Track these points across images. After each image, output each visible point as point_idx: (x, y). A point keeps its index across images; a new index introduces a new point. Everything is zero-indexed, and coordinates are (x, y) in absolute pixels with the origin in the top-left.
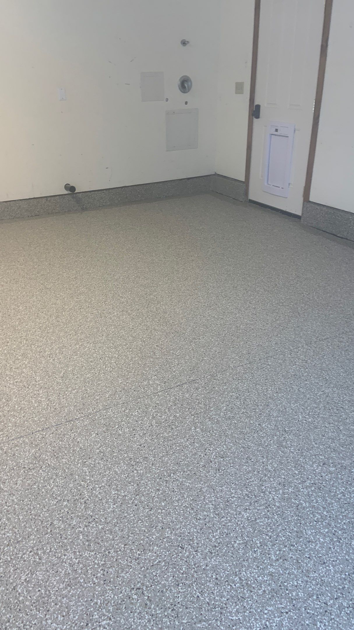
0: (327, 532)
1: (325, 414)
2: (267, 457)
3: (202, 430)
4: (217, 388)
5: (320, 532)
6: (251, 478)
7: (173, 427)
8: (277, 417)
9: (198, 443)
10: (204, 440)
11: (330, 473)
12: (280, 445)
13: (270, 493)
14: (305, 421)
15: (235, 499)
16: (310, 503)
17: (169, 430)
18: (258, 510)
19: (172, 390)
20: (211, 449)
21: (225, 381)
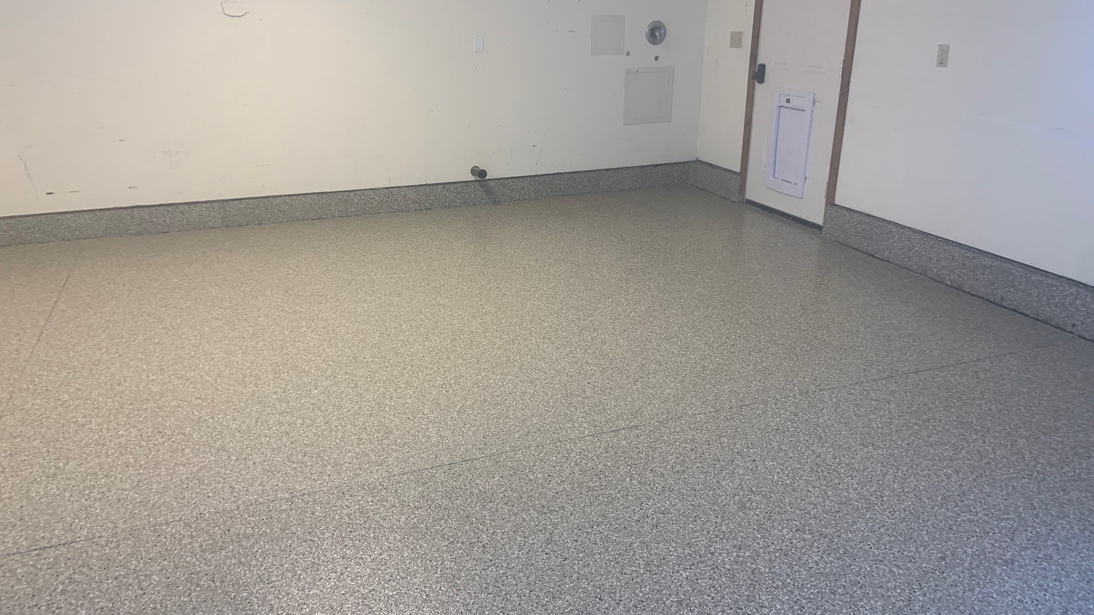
0: (788, 600)
1: (810, 477)
2: (722, 517)
3: (640, 483)
4: (665, 438)
5: (778, 598)
6: (697, 538)
7: (601, 476)
8: (744, 475)
9: (632, 496)
10: (641, 494)
11: (804, 540)
12: (742, 507)
13: (720, 554)
14: (780, 483)
15: (673, 557)
16: (770, 569)
17: (595, 479)
18: (702, 570)
19: (604, 435)
20: (650, 504)
21: (678, 429)
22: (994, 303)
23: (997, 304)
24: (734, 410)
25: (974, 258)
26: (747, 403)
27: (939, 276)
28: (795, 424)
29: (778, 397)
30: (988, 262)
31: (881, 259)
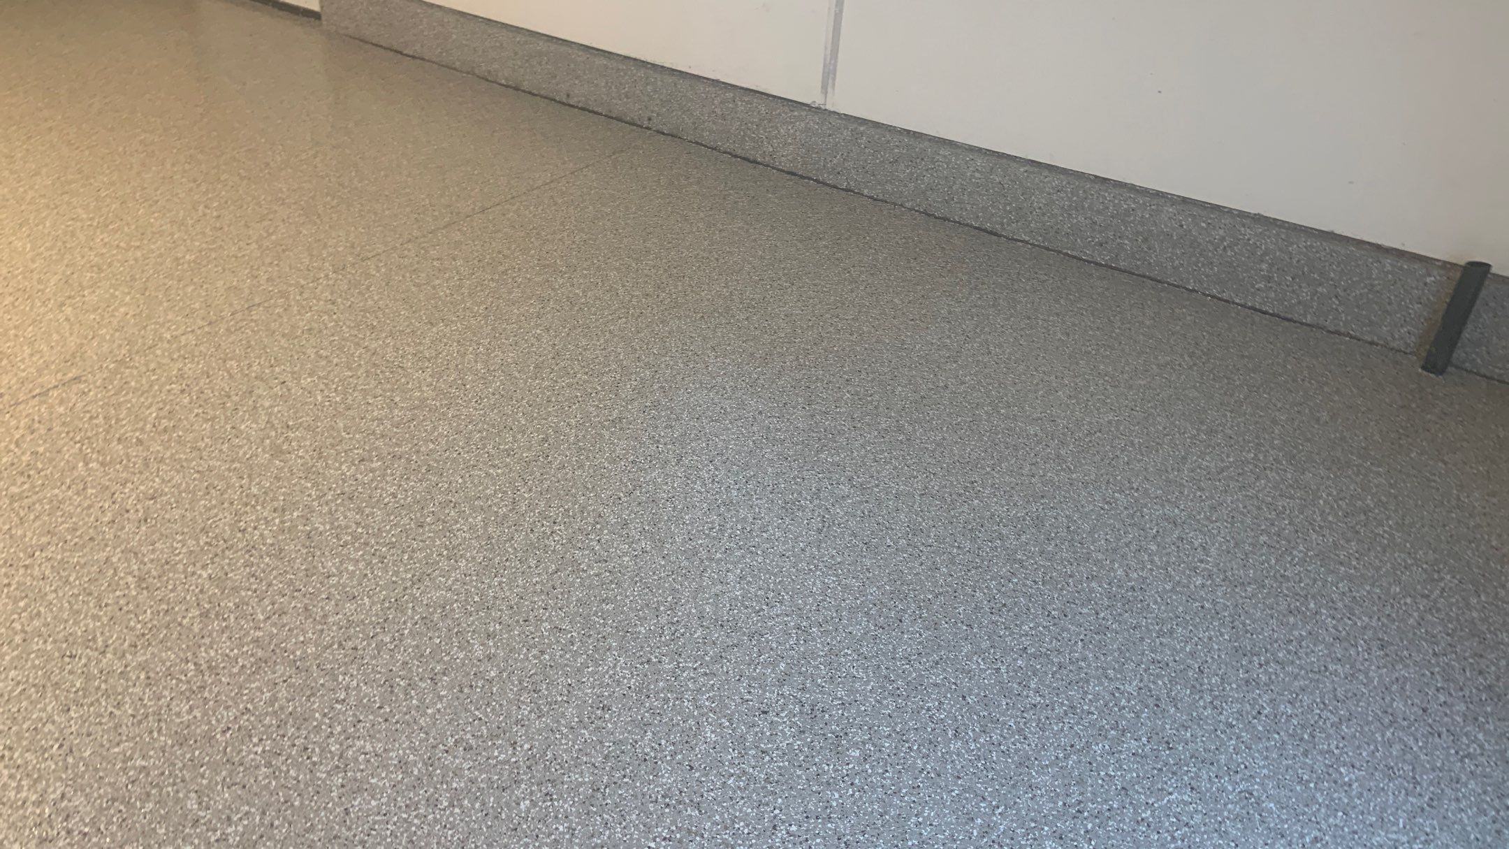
0: (362, 555)
1: (368, 384)
2: (250, 476)
3: (103, 464)
4: (133, 384)
5: (349, 559)
6: (216, 516)
7: (31, 473)
8: (271, 407)
9: (93, 487)
10: (109, 480)
11: (373, 470)
12: (277, 452)
13: (255, 528)
14: (327, 404)
15: (181, 556)
16: (332, 524)
17: (20, 480)
18: (231, 559)
19: (21, 407)
20: (127, 490)
21: (152, 366)
22: (560, 102)
23: (563, 103)
24: (239, 316)
25: (526, 43)
26: (257, 300)
27: (489, 72)
28: (335, 317)
29: (303, 282)
30: (542, 46)
31: (413, 57)
